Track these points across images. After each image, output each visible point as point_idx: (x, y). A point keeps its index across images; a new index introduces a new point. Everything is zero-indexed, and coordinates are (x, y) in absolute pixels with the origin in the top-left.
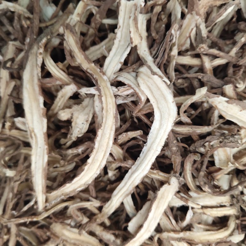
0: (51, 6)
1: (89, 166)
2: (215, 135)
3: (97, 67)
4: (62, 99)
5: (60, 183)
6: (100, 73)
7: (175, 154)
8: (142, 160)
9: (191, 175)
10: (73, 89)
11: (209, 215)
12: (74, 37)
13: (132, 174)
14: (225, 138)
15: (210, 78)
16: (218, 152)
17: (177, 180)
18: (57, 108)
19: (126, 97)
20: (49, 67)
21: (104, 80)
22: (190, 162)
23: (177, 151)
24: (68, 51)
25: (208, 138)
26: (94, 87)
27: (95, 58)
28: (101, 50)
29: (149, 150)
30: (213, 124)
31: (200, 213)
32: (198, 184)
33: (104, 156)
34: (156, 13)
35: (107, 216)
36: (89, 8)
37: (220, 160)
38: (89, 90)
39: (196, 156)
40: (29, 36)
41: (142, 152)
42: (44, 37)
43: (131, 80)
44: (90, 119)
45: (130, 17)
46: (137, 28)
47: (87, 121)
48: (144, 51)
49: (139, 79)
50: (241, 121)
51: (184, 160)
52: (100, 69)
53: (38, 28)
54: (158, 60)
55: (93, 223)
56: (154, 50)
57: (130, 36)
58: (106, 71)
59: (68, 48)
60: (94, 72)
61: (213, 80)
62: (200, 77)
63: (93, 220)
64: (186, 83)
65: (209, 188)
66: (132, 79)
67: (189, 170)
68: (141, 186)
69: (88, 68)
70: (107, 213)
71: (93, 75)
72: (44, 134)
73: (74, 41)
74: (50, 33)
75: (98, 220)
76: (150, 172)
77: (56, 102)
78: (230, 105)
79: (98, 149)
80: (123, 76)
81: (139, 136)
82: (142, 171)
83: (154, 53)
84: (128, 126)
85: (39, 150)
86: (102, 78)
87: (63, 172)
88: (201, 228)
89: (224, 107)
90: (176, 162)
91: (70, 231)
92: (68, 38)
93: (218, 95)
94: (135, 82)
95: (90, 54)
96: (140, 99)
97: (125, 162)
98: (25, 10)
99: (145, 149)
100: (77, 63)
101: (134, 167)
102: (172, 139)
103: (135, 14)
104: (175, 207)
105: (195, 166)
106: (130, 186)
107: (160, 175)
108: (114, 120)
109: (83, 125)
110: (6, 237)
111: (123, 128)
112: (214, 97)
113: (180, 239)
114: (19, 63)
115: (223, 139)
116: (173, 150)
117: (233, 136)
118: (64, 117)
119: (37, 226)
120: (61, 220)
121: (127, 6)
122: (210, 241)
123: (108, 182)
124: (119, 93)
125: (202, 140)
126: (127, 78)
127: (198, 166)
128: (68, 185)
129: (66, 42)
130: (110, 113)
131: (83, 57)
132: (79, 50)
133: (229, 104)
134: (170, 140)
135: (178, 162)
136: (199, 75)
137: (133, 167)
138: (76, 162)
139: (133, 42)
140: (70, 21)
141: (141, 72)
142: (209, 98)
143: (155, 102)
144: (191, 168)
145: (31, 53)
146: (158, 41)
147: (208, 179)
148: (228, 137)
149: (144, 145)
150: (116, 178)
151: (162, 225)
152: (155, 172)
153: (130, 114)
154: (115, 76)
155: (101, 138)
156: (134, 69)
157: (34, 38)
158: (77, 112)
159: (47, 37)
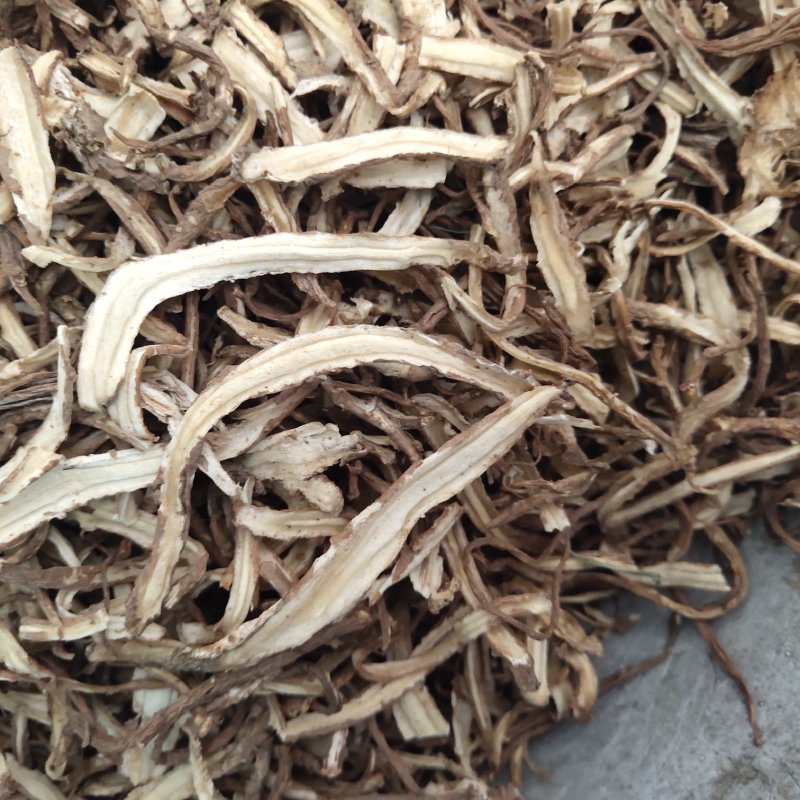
0: (142, 710)
1: (363, 355)
2: (100, 165)
3: (159, 496)
4: (293, 523)
5: (477, 394)
6: (166, 481)
7: (201, 210)
8: (266, 261)
10: (250, 516)
11: (284, 48)
13: (317, 261)
14: (87, 143)
15: (9, 263)
16: (139, 133)
17: (245, 165)
18: (323, 521)
19: (174, 392)
20: (245, 601)
21: (171, 462)
22: (197, 168)
23: (192, 210)
24: (183, 584)
25: (120, 174)
26: (204, 471)
28: (131, 522)
29: (233, 264)
30: (90, 187)
31: (294, 68)
32: (231, 121)
33: (315, 342)
36: (67, 614)
37: (149, 117)
38: (219, 476)
40: (226, 697)
41: (254, 275)
42: (194, 659)
43: (126, 407)
44: (284, 434)
45: (5, 503)
46: (14, 475)
47: (294, 437)
48: (54, 428)
49: (111, 393)
51: (202, 182)
52: (159, 488)
53: (194, 689)
54: (48, 388)
56: (39, 411)
57: (42, 475)
59: (177, 589)
60: (175, 495)
61: (8, 254)
62: (23, 283)
64: (63, 301)
66: (122, 405)
68: (346, 227)
69: (178, 513)
71: (179, 490)
72: (385, 502)
73: (147, 585)
76: (282, 229)
77: (315, 534)
78: (23, 183)
79: (311, 364)
80: (131, 429)
81: (236, 312)
83: (44, 408)
85: (431, 489)
86: (171, 469)
87: (451, 406)
88: (322, 44)
89: (37, 192)
90: (216, 193)
91: (562, 295)
92: (153, 605)
93: (21, 219)
94: (122, 396)
96: (145, 358)
98: (192, 758)
99: (240, 274)
101: (302, 268)
102: (178, 239)
104: (320, 127)
106: (346, 247)
107: (269, 204)
108: (227, 377)
109: (310, 440)
110: (725, 425)
112: (31, 224)
113: (370, 64)
114: (305, 682)
115: (92, 145)
116: (197, 220)
118: (329, 491)
119: (652, 379)
120: (554, 330)
122: (329, 6)
124: (174, 410)
125: (133, 182)
126: (130, 418)
127: (199, 148)
128: (444, 370)
129: (166, 604)
130: (220, 396)
131: (162, 542)
132: (157, 560)
133: (20, 187)
134: (181, 241)
135: (214, 192)
136: (20, 288)
137: (303, 272)
139: (51, 462)
140: (119, 631)
141: (97, 400)
142: (39, 233)
143: (131, 324)
144: (210, 157)
145: (248, 661)
146: (18, 419)
147: (199, 110)
148: (81, 140)
149: (233, 281)
150: (381, 291)
151: (375, 122)
152: (270, 220)
154: (146, 445)
155: (284, 375)
156: (103, 420)
157: (215, 683)
158: (295, 472)
159: (190, 653)
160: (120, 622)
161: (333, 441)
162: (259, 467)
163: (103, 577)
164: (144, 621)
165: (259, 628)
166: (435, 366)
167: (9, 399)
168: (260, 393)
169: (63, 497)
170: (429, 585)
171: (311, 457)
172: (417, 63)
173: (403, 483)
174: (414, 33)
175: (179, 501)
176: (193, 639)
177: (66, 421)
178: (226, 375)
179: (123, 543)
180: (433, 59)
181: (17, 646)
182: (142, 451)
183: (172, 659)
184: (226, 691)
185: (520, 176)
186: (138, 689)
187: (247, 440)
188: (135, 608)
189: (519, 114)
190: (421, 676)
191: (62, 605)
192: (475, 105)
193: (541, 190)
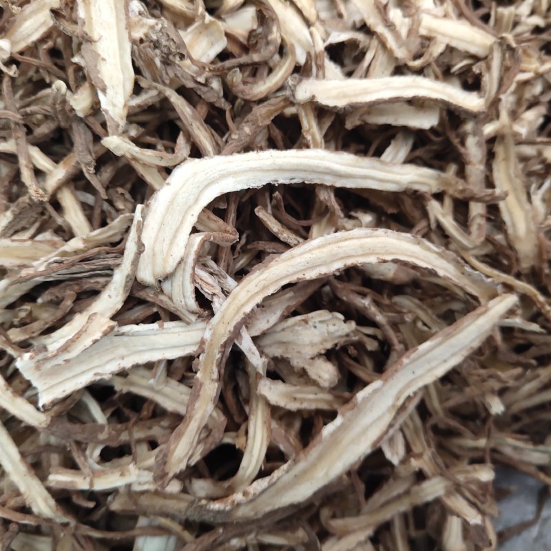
1: (383, 254)
2: (176, 75)
3: (198, 364)
4: (299, 396)
5: (448, 298)
6: (206, 351)
7: (255, 122)
8: (305, 171)
9: (271, 76)
10: (267, 388)
11: (315, 8)
12: (172, 447)
13: (340, 176)
14: (170, 53)
15: (82, 152)
16: (201, 57)
17: (297, 88)
18: (321, 396)
19: (217, 275)
20: (257, 461)
21: (213, 335)
22: (251, 89)
23: (248, 121)
24: (205, 443)
25: (190, 85)
26: (238, 344)
27: (183, 388)
28: (160, 387)
29: (281, 170)
32: (277, 57)
33: (346, 240)
34: (25, 332)
35: (443, 175)
36: (97, 467)
37: (212, 44)
38: (250, 350)
39: (234, 80)
40: (227, 545)
41: (293, 182)
42: (209, 511)
43: (181, 283)
44: (299, 318)
45: (67, 361)
46: (79, 335)
47: (306, 321)
48: (112, 298)
49: (169, 269)
50: (121, 47)
51: (255, 102)
52: (198, 357)
53: (201, 538)
54: (111, 262)
55: (472, 191)
56: (97, 282)
57: (102, 338)
58: (196, 344)
59: (200, 449)
60: (213, 364)
61: (82, 144)
62: (92, 170)
63: (467, 194)
64: (117, 192)
65: (270, 32)
66: (177, 281)
67: (265, 83)
69: (212, 380)
70: (437, 179)
71: (217, 360)
72: (386, 380)
73: (178, 444)
74: (195, 505)
75: (461, 188)
76: (316, 146)
77: (313, 406)
78: (107, 82)
79: (342, 258)
80: (183, 303)
81: (266, 211)
82: (324, 160)
83: (102, 280)
84: (263, 242)
85: (419, 372)
86: (211, 340)
87: (425, 307)
88: (346, 8)
89: (116, 93)
90: (269, 110)
91: (514, 225)
92: (180, 461)
93: (103, 113)
94: (179, 273)
95: (181, 403)
96: (203, 242)
97: (329, 204)
99: (283, 179)
100: (215, 414)
101: (328, 181)
102: (234, 144)
103: (55, 356)
104: (343, 72)
105: (250, 80)
106: (363, 168)
107: (309, 125)
108: (272, 263)
109: (318, 325)
111: (273, 248)
112: (112, 118)
113: (388, 26)
114: (289, 534)
115: (174, 56)
116: (251, 131)
117: (157, 45)
118: (329, 371)
120: (509, 252)
121: (47, 386)
123: (383, 219)
124: (218, 290)
125: (199, 93)
126: (183, 293)
127: (249, 76)
128: (441, 272)
129: (191, 460)
130: (265, 279)
131: (197, 405)
132: (190, 421)
133: (106, 86)
134: (237, 147)
135: (267, 108)
136: (89, 173)
137: (328, 184)
138: (390, 297)
139: (109, 327)
140: (145, 483)
141: (154, 275)
142: (118, 126)
143: (191, 212)
144: (261, 83)
145: (256, 514)
146: (76, 288)
147: (257, 42)
148: (165, 50)
149: (277, 185)
152: (309, 138)
153: (240, 257)
154: (193, 318)
155: (319, 265)
156: (156, 294)
157: (223, 532)
158: (303, 351)
159: (206, 505)
160: (148, 476)
161: (336, 328)
162: (270, 346)
163: (130, 434)
164: (171, 475)
165: (271, 485)
166: (435, 269)
167: (74, 269)
168: (298, 279)
169: (111, 360)
170: (397, 454)
171: (317, 339)
172: (417, 32)
173: (401, 365)
174: (413, 11)
175: (215, 370)
176: (202, 493)
177: (125, 291)
178: (270, 262)
179: (146, 405)
180: (430, 30)
181: (46, 493)
182: (188, 324)
183: (186, 511)
184: (229, 540)
185: (489, 129)
186: (142, 535)
187: (268, 321)
188: (165, 463)
189: (491, 80)
190: (370, 532)
191: (91, 456)
192: (454, 72)
193: (506, 141)
